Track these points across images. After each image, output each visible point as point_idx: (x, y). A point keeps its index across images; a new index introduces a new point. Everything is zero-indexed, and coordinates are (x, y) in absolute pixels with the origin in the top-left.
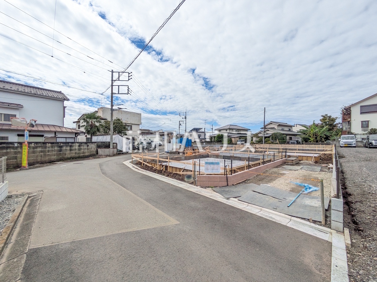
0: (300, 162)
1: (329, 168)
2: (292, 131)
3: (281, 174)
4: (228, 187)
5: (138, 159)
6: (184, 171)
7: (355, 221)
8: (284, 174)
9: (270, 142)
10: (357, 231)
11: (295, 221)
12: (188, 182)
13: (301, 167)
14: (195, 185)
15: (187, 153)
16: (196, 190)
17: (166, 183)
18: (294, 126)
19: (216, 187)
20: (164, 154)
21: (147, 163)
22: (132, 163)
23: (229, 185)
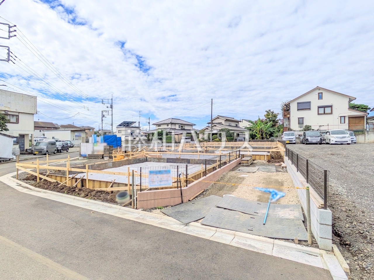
0: (254, 162)
1: (283, 167)
2: (239, 127)
3: (240, 178)
4: (183, 204)
5: (29, 171)
6: (114, 185)
7: (337, 232)
8: (243, 179)
9: (217, 139)
10: (344, 246)
11: (278, 245)
12: (121, 204)
13: (257, 167)
14: (133, 208)
15: (115, 157)
16: (137, 215)
17: (83, 209)
18: (241, 122)
19: (166, 207)
20: (78, 159)
21: (47, 176)
22: (17, 179)
23: (184, 201)
